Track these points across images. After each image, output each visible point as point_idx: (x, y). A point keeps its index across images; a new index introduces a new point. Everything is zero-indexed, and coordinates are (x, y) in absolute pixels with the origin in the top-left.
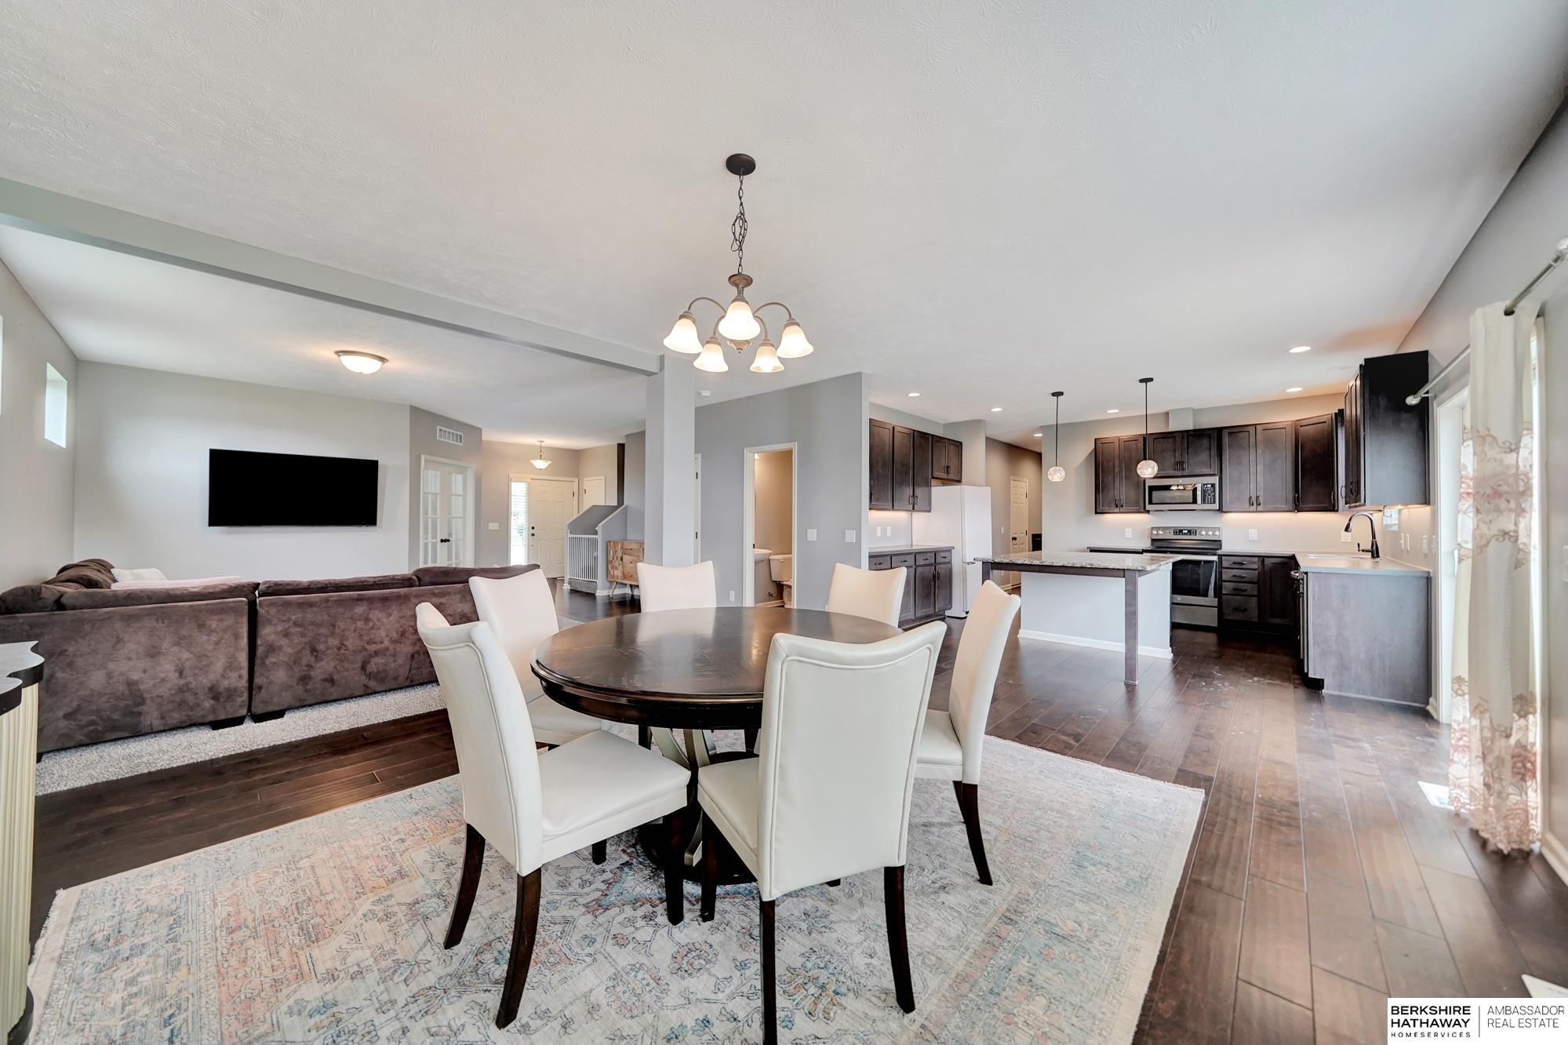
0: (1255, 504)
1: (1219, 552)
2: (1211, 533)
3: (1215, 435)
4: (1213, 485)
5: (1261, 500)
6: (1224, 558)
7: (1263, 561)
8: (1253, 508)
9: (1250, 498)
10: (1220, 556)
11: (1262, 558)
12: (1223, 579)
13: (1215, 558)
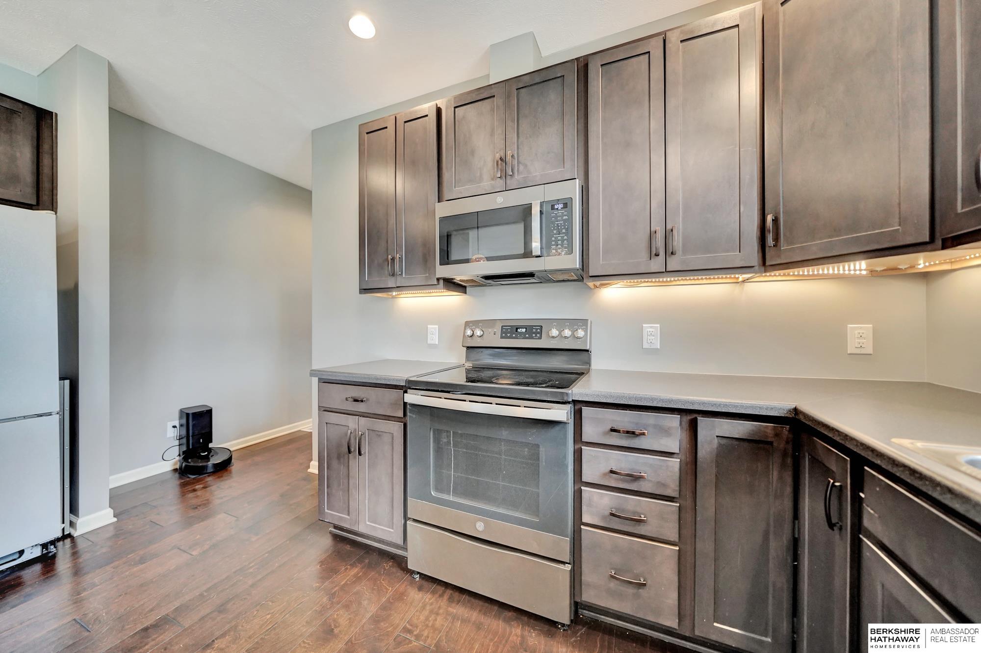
0: (662, 253)
1: (578, 391)
2: (567, 333)
3: (572, 78)
4: (567, 204)
5: (677, 241)
6: (586, 411)
7: (693, 427)
8: (657, 264)
9: (652, 235)
10: (578, 406)
11: (689, 417)
12: (584, 479)
13: (560, 413)
